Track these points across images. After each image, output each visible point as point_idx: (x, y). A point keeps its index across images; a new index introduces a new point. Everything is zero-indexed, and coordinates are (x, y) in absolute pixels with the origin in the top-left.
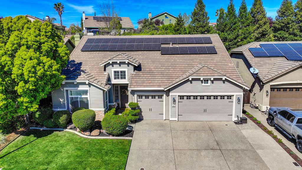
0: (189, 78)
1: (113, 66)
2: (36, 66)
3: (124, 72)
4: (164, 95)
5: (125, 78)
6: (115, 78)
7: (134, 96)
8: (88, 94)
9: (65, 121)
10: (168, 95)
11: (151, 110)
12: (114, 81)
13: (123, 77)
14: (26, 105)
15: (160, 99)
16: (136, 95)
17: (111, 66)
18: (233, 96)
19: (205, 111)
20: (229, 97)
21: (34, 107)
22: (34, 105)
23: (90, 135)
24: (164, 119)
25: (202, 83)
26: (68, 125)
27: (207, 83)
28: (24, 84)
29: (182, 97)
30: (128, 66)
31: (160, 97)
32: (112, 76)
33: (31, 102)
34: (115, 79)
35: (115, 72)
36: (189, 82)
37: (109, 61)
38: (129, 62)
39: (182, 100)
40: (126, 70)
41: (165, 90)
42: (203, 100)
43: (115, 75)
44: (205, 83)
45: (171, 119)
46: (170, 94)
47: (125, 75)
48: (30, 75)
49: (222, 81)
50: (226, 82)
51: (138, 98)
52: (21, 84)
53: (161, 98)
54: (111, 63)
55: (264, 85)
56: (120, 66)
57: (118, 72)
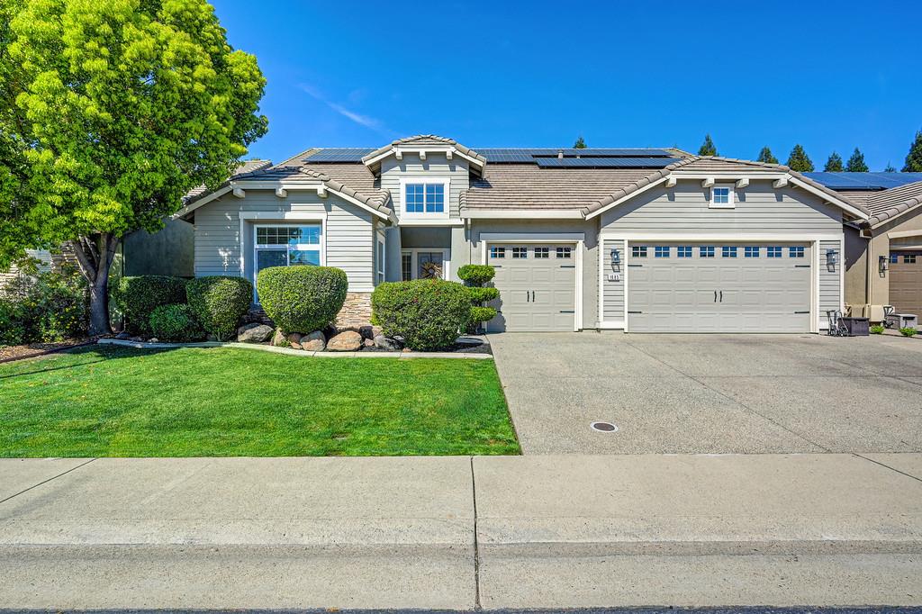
0: (668, 177)
1: (404, 169)
2: (120, 17)
3: (440, 188)
4: (580, 244)
5: (440, 209)
6: (409, 209)
7: (475, 246)
8: (322, 238)
9: (232, 305)
10: (592, 243)
11: (531, 297)
12: (406, 218)
13: (435, 203)
14: (64, 187)
15: (565, 261)
16: (484, 242)
17: (398, 168)
18: (810, 244)
19: (718, 296)
20: (798, 249)
21: (100, 207)
22: (101, 198)
23: (325, 350)
24: (579, 324)
25: (708, 198)
26: (240, 330)
27: (725, 200)
28: (57, 83)
29: (639, 249)
30: (453, 169)
31: (565, 251)
32: (401, 202)
33: (89, 184)
34: (408, 211)
35: (409, 188)
36: (665, 198)
37: (395, 149)
38: (458, 153)
39: (639, 260)
40: (445, 181)
41: (588, 217)
42: (711, 259)
43: (409, 198)
44: (717, 200)
45: (603, 325)
46: (603, 236)
47: (441, 198)
48: (92, 45)
49: (773, 195)
50: (786, 198)
51: (490, 255)
52: (47, 79)
53: (568, 256)
54: (399, 154)
55: (868, 240)
56: (426, 168)
57: (419, 188)
